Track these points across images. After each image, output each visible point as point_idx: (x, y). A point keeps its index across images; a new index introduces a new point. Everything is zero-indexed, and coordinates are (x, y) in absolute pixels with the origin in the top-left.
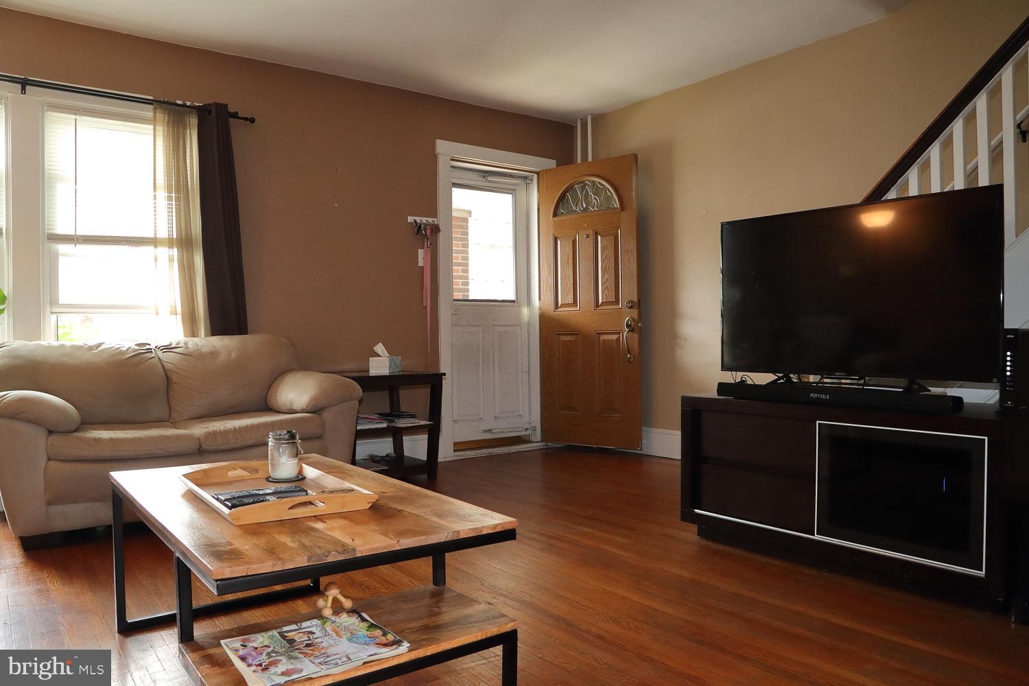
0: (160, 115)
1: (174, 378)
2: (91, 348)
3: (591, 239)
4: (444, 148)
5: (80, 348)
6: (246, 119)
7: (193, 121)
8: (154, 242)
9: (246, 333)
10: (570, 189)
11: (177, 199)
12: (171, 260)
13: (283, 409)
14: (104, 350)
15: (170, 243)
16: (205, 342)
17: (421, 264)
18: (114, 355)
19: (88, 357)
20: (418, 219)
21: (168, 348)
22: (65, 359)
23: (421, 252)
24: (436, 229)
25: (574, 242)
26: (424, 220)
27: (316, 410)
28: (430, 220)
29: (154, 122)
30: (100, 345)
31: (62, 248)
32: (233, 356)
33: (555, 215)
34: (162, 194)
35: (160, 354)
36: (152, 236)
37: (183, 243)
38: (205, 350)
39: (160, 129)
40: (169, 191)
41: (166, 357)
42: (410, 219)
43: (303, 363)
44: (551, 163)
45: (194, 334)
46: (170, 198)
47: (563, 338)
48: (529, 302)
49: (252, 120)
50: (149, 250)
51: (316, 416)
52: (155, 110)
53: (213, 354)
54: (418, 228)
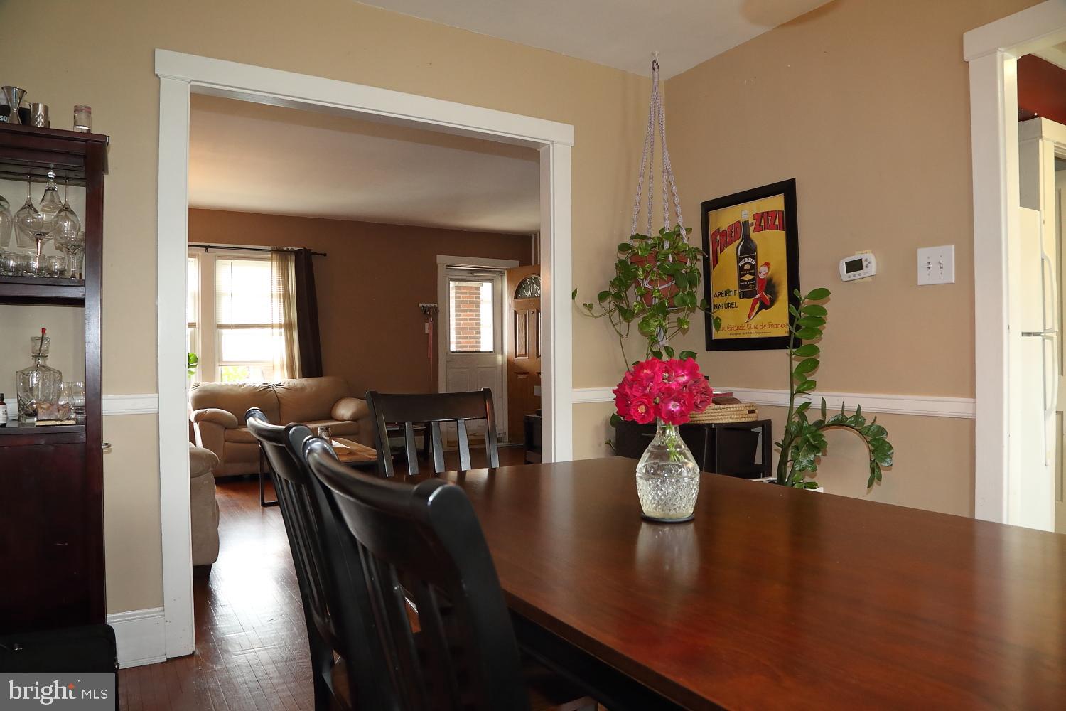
0: (274, 256)
1: (282, 401)
2: (241, 386)
3: (535, 314)
4: (441, 259)
5: (236, 386)
6: (321, 254)
7: (293, 258)
8: (272, 326)
9: (322, 376)
10: (524, 281)
11: (284, 302)
12: (281, 334)
13: (338, 419)
14: (247, 387)
15: (280, 326)
16: (298, 381)
17: (426, 332)
18: (252, 390)
19: (240, 390)
20: (425, 305)
21: (280, 385)
22: (229, 392)
23: (427, 324)
24: (436, 311)
25: (526, 316)
26: (429, 305)
27: (355, 418)
28: (433, 305)
29: (272, 260)
30: (245, 384)
31: (224, 331)
32: (313, 389)
33: (515, 298)
34: (276, 300)
35: (275, 389)
36: (271, 323)
37: (287, 326)
38: (299, 386)
39: (274, 263)
40: (280, 297)
41: (278, 390)
42: (420, 305)
43: (351, 394)
44: (516, 263)
45: (293, 377)
46: (280, 301)
47: (520, 376)
48: (502, 353)
49: (325, 255)
50: (269, 330)
51: (355, 423)
52: (272, 254)
53: (303, 389)
54: (425, 310)
